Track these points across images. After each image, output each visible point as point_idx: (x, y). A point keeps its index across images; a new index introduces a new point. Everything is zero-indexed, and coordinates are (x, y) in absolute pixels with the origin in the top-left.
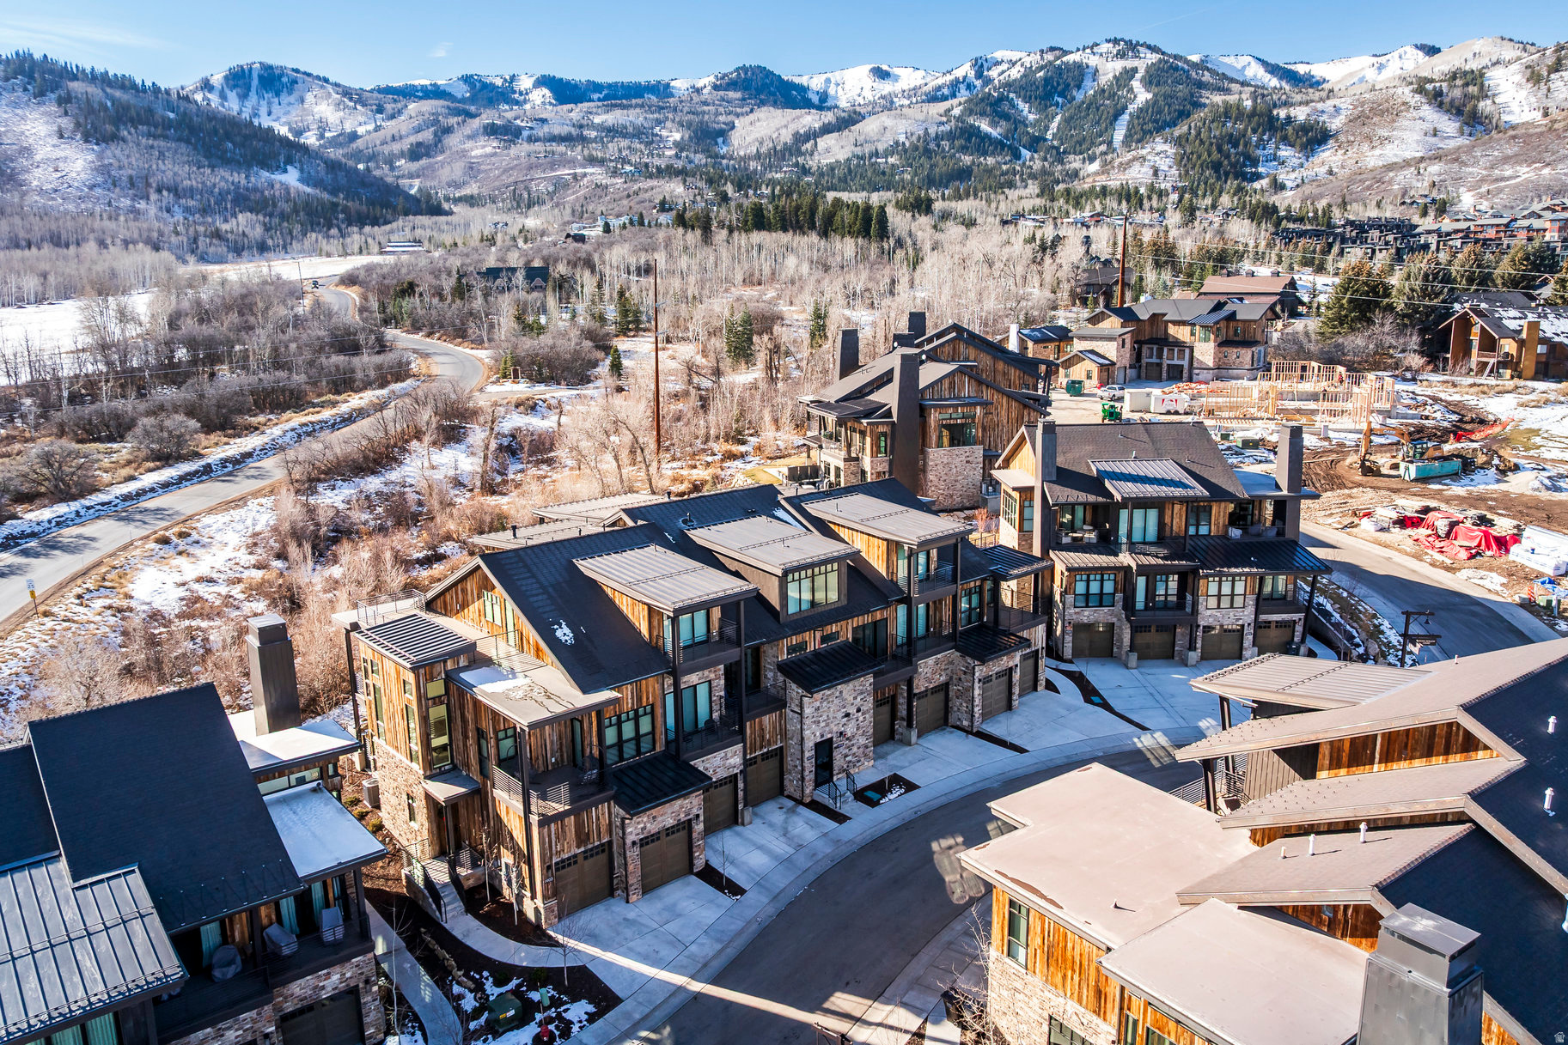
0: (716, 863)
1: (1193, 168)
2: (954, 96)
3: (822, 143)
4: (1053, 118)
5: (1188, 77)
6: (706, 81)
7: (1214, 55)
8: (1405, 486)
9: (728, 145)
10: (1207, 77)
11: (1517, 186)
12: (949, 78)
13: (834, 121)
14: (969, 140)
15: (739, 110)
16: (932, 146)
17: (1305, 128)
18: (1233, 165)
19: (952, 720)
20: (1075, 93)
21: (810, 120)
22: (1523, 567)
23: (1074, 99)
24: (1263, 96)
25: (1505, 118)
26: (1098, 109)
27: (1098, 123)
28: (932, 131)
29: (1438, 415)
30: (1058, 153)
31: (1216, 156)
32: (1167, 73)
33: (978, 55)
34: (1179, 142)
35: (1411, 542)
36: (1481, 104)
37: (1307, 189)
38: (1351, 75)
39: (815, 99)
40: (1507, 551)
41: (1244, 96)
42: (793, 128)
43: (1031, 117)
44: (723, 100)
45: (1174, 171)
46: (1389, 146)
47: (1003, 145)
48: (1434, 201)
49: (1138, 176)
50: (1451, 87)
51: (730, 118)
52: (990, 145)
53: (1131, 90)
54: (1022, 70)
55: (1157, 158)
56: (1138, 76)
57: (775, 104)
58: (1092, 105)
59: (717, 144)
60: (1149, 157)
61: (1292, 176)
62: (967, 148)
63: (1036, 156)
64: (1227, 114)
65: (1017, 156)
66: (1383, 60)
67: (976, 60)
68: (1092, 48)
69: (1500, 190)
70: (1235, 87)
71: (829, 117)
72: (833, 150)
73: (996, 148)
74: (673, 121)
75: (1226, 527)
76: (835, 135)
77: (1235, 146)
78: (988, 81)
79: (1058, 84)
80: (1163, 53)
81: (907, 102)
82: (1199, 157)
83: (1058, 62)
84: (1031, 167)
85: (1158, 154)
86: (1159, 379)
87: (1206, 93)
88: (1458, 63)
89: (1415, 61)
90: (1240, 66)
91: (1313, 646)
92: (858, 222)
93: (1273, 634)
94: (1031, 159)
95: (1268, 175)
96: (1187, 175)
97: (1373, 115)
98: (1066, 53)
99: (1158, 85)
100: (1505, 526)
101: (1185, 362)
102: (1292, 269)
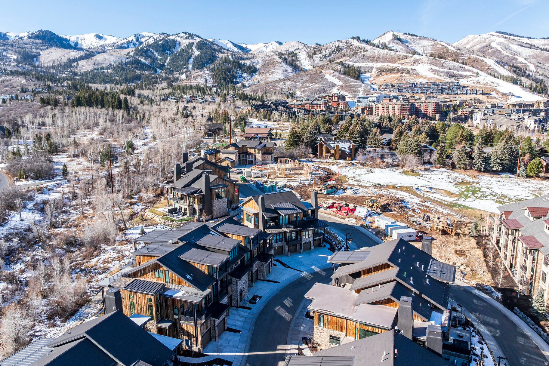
0: (229, 326)
1: (218, 79)
2: (128, 47)
3: (81, 63)
4: (167, 58)
5: (210, 47)
6: (24, 34)
7: (217, 39)
8: (325, 196)
9: (39, 62)
10: (216, 47)
11: (310, 89)
12: (126, 41)
13: (84, 55)
14: (138, 64)
15: (41, 48)
16: (124, 66)
17: (250, 67)
18: (230, 79)
19: (259, 278)
20: (173, 50)
21: (74, 54)
22: (358, 216)
23: (173, 52)
24: (235, 55)
25: (303, 67)
26: (182, 56)
27: (182, 61)
28: (124, 61)
29: (322, 173)
30: (170, 71)
31: (224, 75)
32: (203, 45)
33: (136, 33)
34: (212, 70)
35: (332, 212)
36: (297, 63)
37: (254, 88)
38: (258, 49)
39: (73, 45)
40: (354, 212)
41: (229, 55)
42: (67, 56)
43: (159, 57)
44: (34, 43)
45: (211, 80)
46: (274, 74)
47: (151, 67)
48: (290, 93)
49: (200, 81)
50: (289, 57)
51: (38, 51)
52: (146, 67)
53: (192, 50)
54: (153, 40)
55: (206, 76)
56: (195, 45)
57: (57, 46)
58: (180, 54)
59: (33, 61)
60: (203, 75)
61: (248, 83)
62: (138, 68)
63: (163, 71)
64: (226, 62)
65: (156, 71)
66: (267, 45)
67: (136, 35)
68: (178, 35)
69: (306, 90)
70: (226, 51)
71: (82, 53)
72: (85, 66)
73: (148, 68)
74: (12, 50)
75: (303, 217)
76: (85, 60)
77: (230, 72)
78: (141, 43)
79: (167, 46)
80: (202, 38)
81: (111, 48)
82: (219, 76)
83: (166, 39)
84: (162, 76)
85: (206, 74)
86: (246, 164)
87: (217, 53)
88: (288, 48)
89: (276, 46)
90: (225, 44)
91: (325, 243)
92: (116, 102)
93: (317, 242)
94: (161, 73)
95: (240, 82)
96: (216, 81)
97: (269, 64)
98: (169, 35)
99: (201, 49)
100: (351, 206)
101: (253, 159)
102: (261, 120)
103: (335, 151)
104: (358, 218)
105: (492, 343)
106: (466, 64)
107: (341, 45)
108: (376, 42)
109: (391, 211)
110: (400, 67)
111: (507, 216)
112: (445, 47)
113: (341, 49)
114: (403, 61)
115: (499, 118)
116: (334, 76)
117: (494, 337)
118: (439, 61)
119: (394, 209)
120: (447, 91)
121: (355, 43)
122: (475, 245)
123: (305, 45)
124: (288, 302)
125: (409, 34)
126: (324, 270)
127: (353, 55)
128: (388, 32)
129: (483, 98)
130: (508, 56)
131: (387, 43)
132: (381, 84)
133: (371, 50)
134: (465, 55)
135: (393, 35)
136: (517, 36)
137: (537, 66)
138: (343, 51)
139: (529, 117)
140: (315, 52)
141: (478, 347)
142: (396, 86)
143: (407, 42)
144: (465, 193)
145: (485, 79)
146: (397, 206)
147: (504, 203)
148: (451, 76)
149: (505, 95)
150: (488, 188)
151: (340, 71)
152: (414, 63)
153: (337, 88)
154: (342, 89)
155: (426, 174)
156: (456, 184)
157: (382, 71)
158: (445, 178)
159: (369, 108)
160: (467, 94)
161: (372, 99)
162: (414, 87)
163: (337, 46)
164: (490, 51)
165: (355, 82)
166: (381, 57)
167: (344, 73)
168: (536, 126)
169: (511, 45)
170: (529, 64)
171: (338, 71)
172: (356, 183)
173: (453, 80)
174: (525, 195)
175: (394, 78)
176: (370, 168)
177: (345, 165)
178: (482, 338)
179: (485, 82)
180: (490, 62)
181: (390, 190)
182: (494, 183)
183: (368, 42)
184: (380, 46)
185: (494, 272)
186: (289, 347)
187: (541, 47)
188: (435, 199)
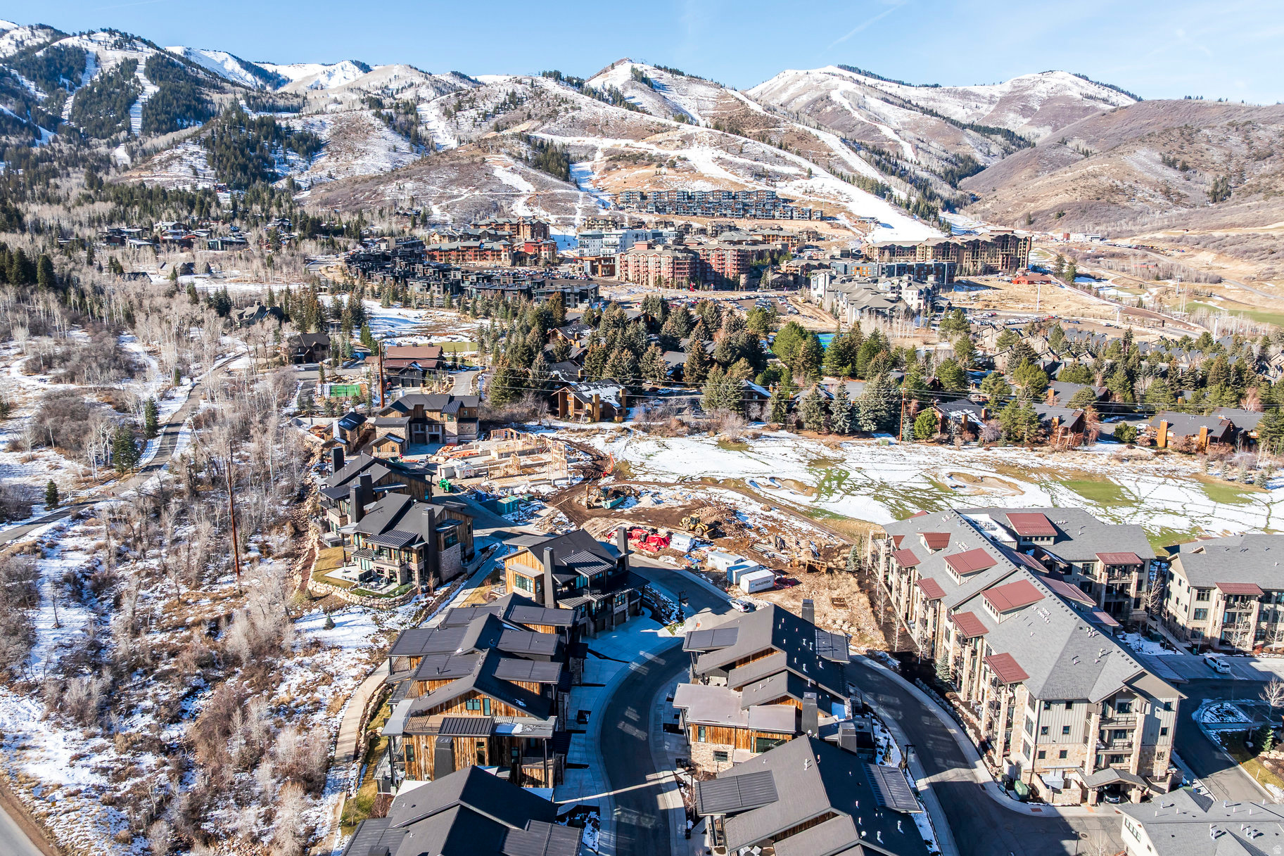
1: (225, 169)
4: (65, 99)
5: (186, 73)
7: (196, 48)
8: (608, 513)
10: (201, 75)
11: (462, 204)
17: (303, 138)
18: (256, 167)
20: (80, 76)
22: (677, 551)
23: (81, 82)
24: (254, 98)
25: (436, 141)
26: (109, 96)
27: (112, 109)
29: (582, 457)
30: (80, 135)
31: (241, 160)
32: (162, 67)
34: (207, 144)
36: (419, 129)
38: (309, 78)
40: (669, 544)
41: (239, 96)
43: (40, 95)
45: (209, 171)
46: (367, 158)
47: (22, 126)
48: (418, 213)
49: (179, 175)
50: (398, 114)
52: (7, 124)
53: (137, 81)
54: (14, 44)
55: (192, 158)
58: (103, 91)
60: (185, 157)
61: (304, 178)
63: (59, 137)
65: (39, 136)
66: (330, 69)
68: (88, 35)
69: (454, 206)
70: (227, 86)
73: (15, 127)
77: (253, 150)
79: (62, 66)
80: (158, 49)
82: (228, 159)
83: (56, 44)
84: (60, 151)
85: (192, 154)
86: (425, 442)
87: (204, 89)
88: (386, 82)
89: (355, 74)
90: (219, 61)
91: (644, 609)
92: (15, 267)
93: (632, 609)
94: (55, 140)
95: (285, 176)
96: (223, 176)
97: (349, 132)
98: (59, 34)
99: (161, 79)
100: (662, 532)
101: (440, 433)
102: (389, 306)
103: (593, 405)
104: (679, 556)
105: (895, 729)
106: (786, 149)
107: (519, 89)
108: (596, 84)
109: (724, 535)
110: (655, 150)
111: (897, 543)
112: (743, 103)
113: (521, 101)
114: (659, 137)
115: (859, 290)
116: (513, 171)
117: (897, 720)
118: (734, 140)
119: (728, 530)
120: (753, 212)
121: (550, 85)
122: (857, 588)
123: (427, 75)
124: (631, 714)
125: (666, 69)
126: (660, 656)
127: (550, 116)
128: (621, 62)
129: (823, 228)
130: (863, 123)
131: (620, 89)
132: (617, 190)
133: (589, 108)
134: (783, 124)
135: (633, 70)
136: (879, 78)
137: (917, 147)
138: (526, 104)
139: (910, 285)
140: (460, 103)
141: (881, 736)
142: (651, 197)
143: (663, 87)
144: (827, 484)
145: (825, 183)
146: (732, 526)
147: (887, 498)
148: (759, 175)
149: (862, 221)
150: (859, 470)
151: (527, 159)
152: (684, 142)
153: (523, 199)
154: (536, 204)
155: (758, 445)
156: (810, 465)
157: (617, 158)
158: (791, 454)
159: (606, 260)
160: (792, 218)
161: (612, 240)
162: (688, 202)
163: (510, 91)
164: (829, 109)
165: (563, 187)
166: (612, 124)
167: (537, 165)
168: (922, 302)
169: (868, 99)
170: (902, 143)
171: (521, 159)
172: (649, 478)
173: (762, 186)
174: (915, 480)
175: (643, 176)
176: (662, 440)
177: (615, 434)
178: (884, 725)
179: (825, 190)
180: (831, 140)
181: (711, 490)
182: (867, 458)
183: (579, 85)
184: (606, 94)
185: (887, 628)
186: (661, 775)
187: (922, 104)
188: (785, 503)
